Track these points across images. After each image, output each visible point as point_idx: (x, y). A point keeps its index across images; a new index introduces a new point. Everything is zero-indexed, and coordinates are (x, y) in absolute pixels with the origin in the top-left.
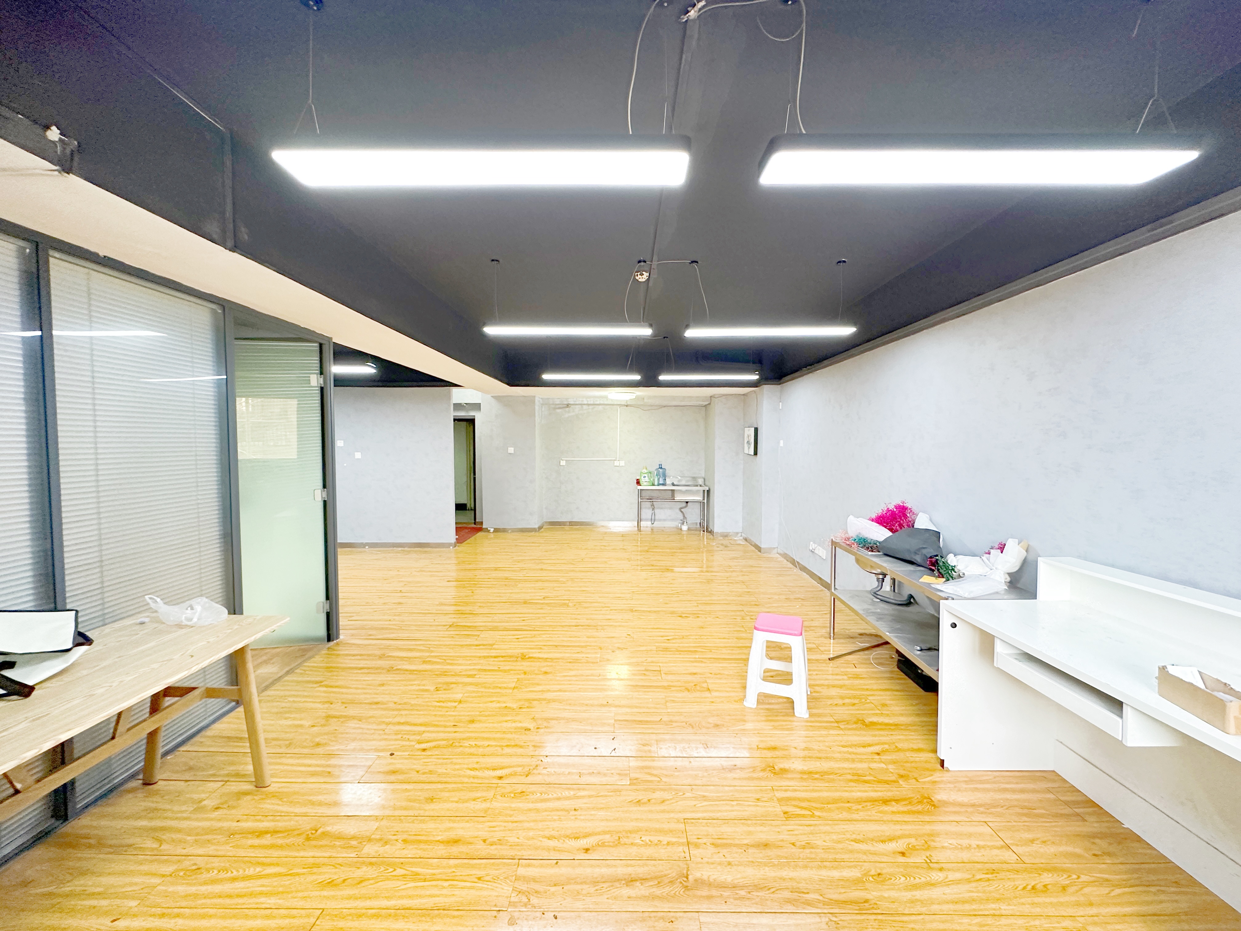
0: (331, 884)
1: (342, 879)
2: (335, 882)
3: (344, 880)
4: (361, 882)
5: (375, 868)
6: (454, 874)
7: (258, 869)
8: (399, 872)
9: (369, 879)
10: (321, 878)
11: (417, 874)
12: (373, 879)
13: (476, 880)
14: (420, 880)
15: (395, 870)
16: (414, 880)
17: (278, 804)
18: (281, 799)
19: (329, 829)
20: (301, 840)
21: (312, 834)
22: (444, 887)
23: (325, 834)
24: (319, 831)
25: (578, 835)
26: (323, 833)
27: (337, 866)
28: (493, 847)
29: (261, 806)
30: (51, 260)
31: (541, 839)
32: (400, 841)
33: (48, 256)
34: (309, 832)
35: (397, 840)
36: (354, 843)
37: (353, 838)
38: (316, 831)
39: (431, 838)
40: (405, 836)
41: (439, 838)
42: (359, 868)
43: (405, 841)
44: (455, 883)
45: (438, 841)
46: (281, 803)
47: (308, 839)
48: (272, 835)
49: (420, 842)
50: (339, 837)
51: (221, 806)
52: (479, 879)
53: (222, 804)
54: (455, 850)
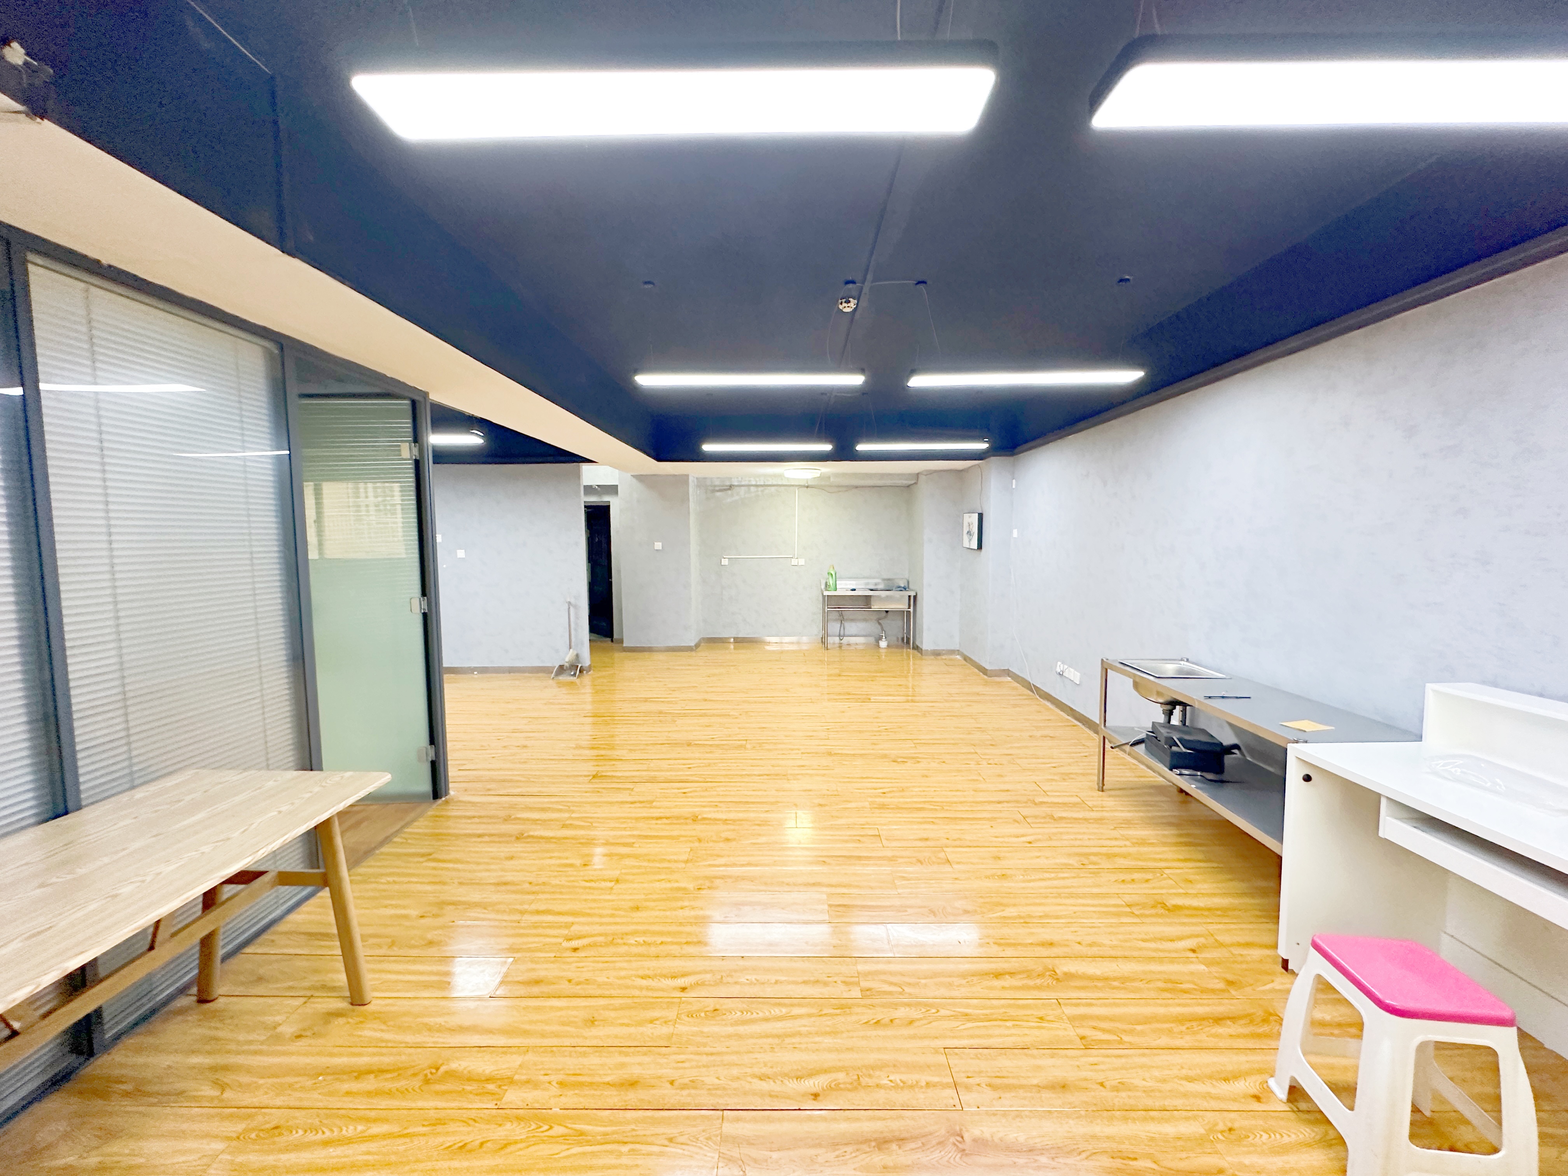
0: (463, 1148)
1: (477, 1143)
2: (469, 1147)
3: (482, 1144)
4: (505, 1146)
5: (522, 1124)
6: (634, 1133)
7: (360, 1128)
8: (558, 1130)
9: (516, 1142)
10: (449, 1140)
11: (582, 1133)
12: (522, 1141)
13: (666, 1143)
14: (589, 1143)
15: (551, 1128)
16: (580, 1144)
17: (382, 1031)
18: (385, 1023)
19: (454, 1065)
20: (416, 1083)
21: (431, 1073)
22: (620, 1155)
23: (452, 1075)
24: (443, 1069)
25: (799, 1073)
26: (446, 1072)
27: (471, 1122)
28: (685, 1092)
29: (360, 1033)
30: (31, 267)
31: (749, 1079)
32: (554, 1083)
33: (25, 262)
34: (428, 1071)
35: (550, 1083)
36: (491, 1087)
37: (489, 1080)
38: (437, 1069)
39: (597, 1079)
40: (561, 1077)
41: (607, 1079)
42: (500, 1125)
43: (561, 1084)
44: (638, 1146)
45: (608, 1084)
46: (383, 1027)
47: (427, 1081)
48: (376, 1077)
49: (581, 1085)
50: (470, 1078)
51: (303, 1033)
52: (671, 1140)
53: (304, 1030)
54: (632, 1097)
